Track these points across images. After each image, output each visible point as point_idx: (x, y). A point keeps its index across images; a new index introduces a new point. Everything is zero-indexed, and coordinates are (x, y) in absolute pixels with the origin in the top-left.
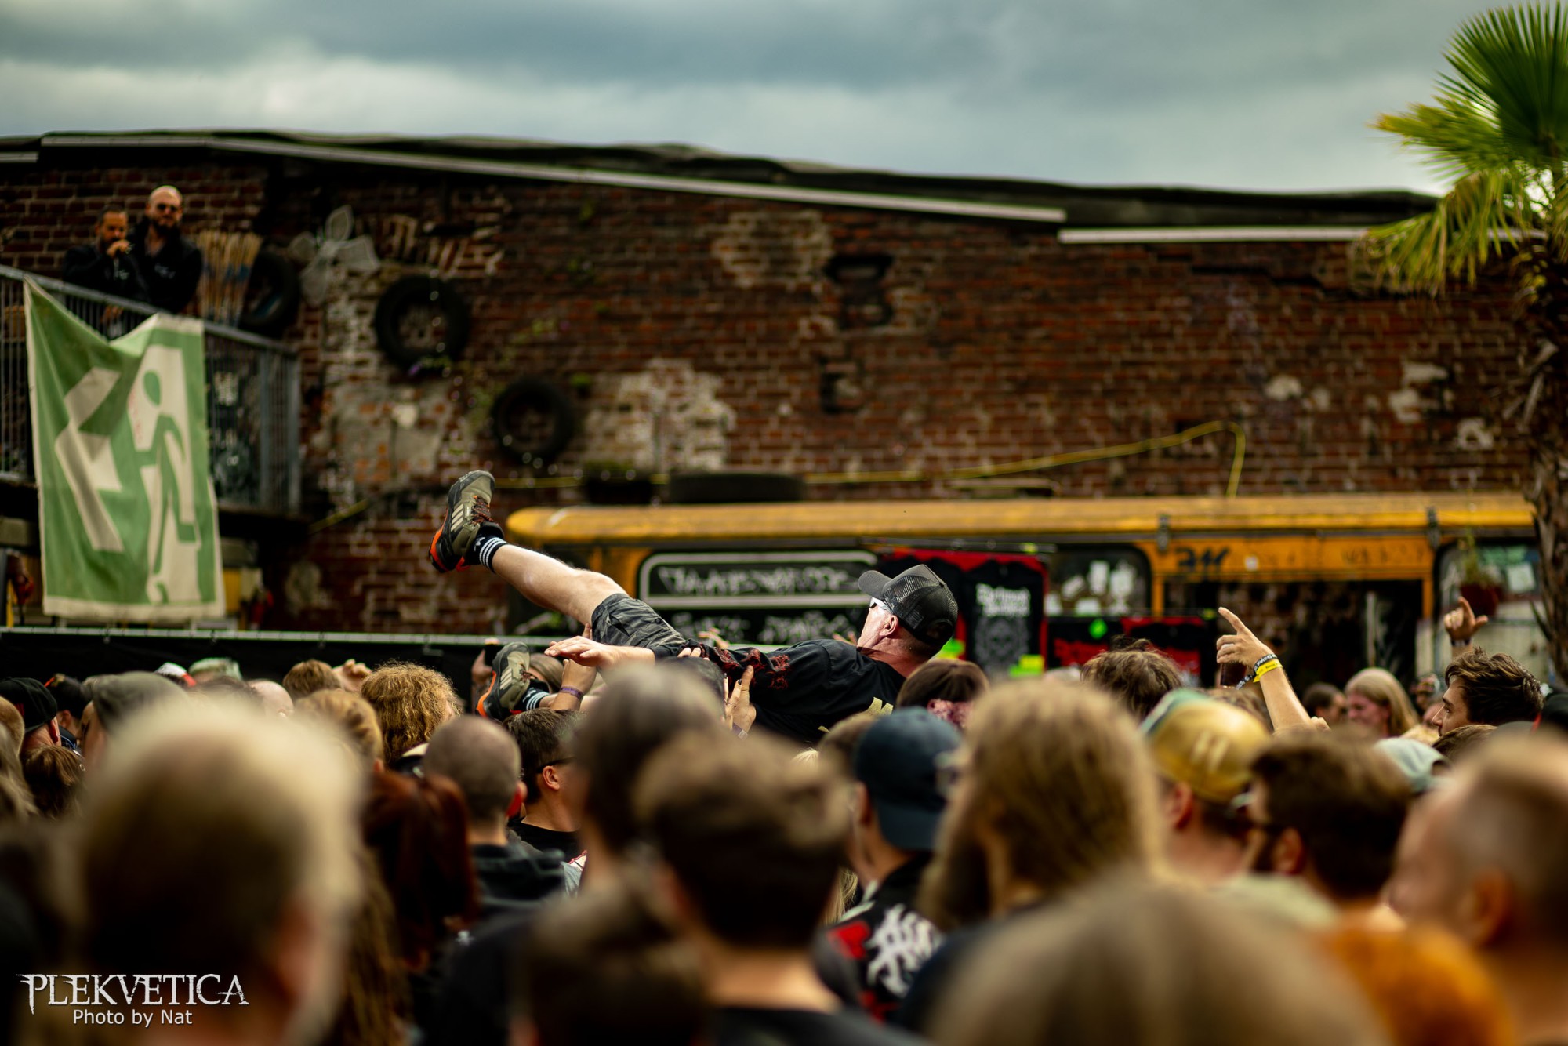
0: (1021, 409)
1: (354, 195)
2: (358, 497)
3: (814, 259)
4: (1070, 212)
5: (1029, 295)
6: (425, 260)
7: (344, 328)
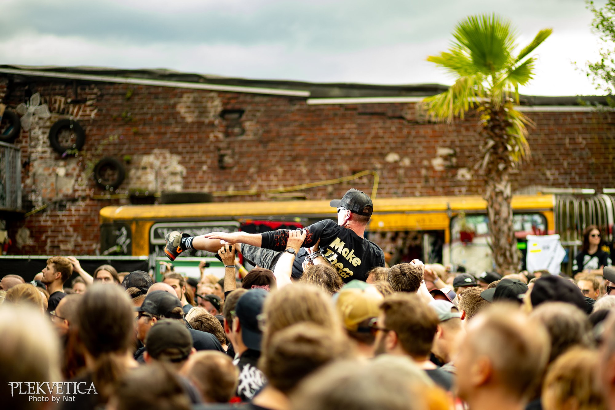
0: (294, 167)
1: (41, 89)
2: (43, 203)
3: (215, 112)
4: (312, 92)
5: (297, 123)
6: (68, 113)
7: (37, 139)
